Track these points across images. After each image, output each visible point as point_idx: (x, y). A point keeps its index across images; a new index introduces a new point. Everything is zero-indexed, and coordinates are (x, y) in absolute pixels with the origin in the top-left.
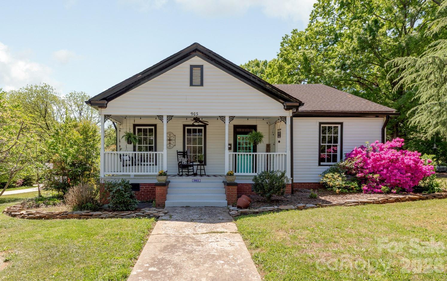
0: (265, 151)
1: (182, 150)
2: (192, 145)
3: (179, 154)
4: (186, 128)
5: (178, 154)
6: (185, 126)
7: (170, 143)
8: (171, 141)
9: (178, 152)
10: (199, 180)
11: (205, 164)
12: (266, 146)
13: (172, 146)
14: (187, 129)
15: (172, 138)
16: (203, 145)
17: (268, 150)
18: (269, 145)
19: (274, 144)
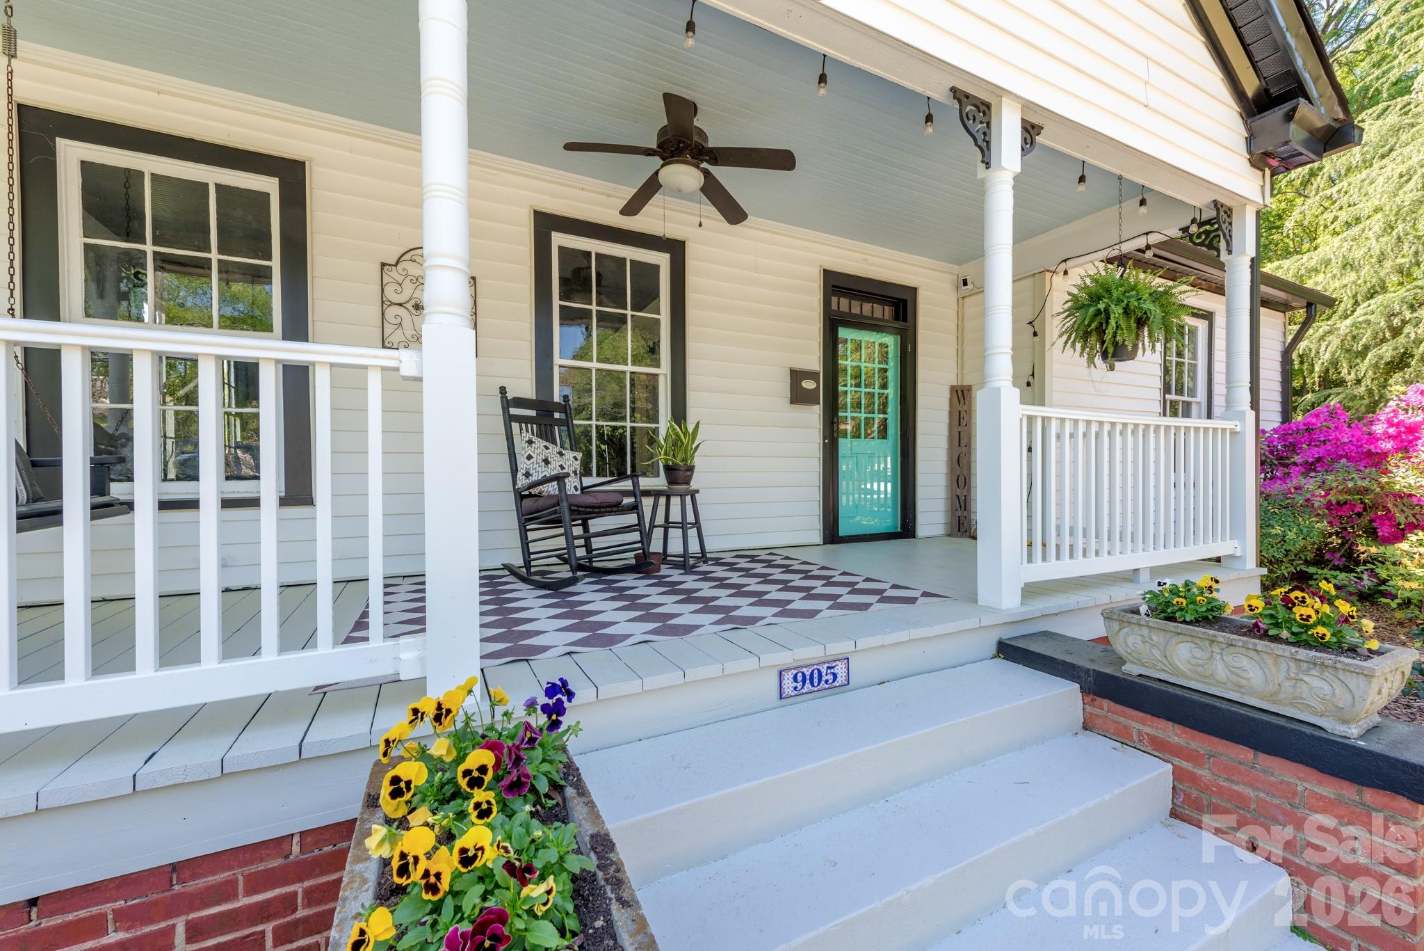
4: (559, 240)
5: (509, 419)
10: (840, 669)
12: (947, 393)
17: (962, 416)
18: (965, 392)
19: (1029, 384)
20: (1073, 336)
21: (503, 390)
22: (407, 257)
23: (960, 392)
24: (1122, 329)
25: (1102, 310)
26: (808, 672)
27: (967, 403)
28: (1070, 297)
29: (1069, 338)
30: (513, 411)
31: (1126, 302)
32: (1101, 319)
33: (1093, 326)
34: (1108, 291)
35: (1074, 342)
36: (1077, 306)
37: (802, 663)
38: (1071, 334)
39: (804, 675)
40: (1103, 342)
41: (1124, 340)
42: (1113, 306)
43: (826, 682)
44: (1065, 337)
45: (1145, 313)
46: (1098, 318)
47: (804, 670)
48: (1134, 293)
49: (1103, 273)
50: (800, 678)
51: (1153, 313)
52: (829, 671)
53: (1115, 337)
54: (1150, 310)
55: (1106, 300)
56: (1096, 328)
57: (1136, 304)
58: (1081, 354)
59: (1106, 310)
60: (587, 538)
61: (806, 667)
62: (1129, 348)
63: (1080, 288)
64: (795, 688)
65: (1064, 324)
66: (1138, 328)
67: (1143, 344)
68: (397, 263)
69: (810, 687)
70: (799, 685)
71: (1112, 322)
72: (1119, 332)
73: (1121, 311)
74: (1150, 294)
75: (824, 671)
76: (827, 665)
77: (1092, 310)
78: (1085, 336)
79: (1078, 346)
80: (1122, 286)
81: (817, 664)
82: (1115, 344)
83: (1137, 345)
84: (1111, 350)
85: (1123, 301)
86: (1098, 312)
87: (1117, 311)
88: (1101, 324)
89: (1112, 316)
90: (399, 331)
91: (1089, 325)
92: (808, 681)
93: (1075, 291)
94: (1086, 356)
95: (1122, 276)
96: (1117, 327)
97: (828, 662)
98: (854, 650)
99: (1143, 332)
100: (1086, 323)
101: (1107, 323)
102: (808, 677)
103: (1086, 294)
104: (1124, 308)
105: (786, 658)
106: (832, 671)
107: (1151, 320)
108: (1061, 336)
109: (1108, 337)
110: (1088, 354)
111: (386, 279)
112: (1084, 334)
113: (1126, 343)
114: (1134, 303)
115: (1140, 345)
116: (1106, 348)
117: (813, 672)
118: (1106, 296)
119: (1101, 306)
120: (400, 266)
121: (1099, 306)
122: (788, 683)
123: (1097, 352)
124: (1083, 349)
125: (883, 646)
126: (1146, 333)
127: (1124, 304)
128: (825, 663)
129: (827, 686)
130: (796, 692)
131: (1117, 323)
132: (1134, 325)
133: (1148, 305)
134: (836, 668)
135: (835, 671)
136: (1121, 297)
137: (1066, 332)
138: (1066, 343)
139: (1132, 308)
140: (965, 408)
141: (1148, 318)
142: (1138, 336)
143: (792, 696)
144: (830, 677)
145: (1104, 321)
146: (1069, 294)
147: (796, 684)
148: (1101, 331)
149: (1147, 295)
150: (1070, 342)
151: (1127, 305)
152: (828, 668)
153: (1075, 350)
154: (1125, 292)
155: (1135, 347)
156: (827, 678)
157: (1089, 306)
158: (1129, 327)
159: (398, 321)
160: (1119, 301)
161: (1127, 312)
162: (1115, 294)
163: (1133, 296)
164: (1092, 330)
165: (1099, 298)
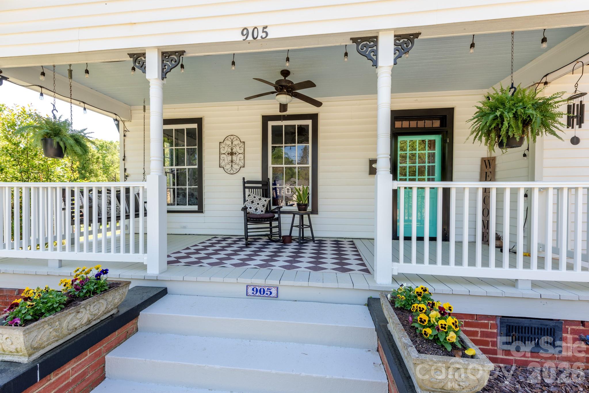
0: (478, 176)
1: (259, 177)
2: (284, 166)
3: (249, 188)
4: (271, 124)
5: (245, 188)
6: (266, 119)
7: (232, 162)
8: (234, 157)
9: (244, 183)
11: (315, 211)
12: (479, 162)
13: (236, 167)
14: (273, 127)
15: (238, 148)
16: (310, 165)
17: (488, 175)
18: (491, 161)
19: (525, 155)
20: (480, 133)
21: (244, 179)
22: (226, 139)
23: (487, 161)
24: (512, 128)
25: (498, 115)
26: (259, 289)
27: (492, 167)
28: (478, 110)
29: (477, 134)
30: (246, 185)
31: (515, 110)
32: (498, 121)
33: (493, 126)
34: (503, 104)
35: (481, 137)
36: (482, 115)
37: (257, 285)
38: (479, 132)
39: (257, 289)
40: (499, 136)
41: (514, 135)
42: (506, 113)
43: (267, 294)
44: (475, 134)
45: (529, 116)
46: (496, 122)
47: (257, 287)
48: (521, 104)
49: (500, 94)
50: (255, 290)
51: (535, 116)
52: (268, 290)
53: (507, 133)
54: (533, 114)
55: (501, 110)
56: (495, 127)
57: (522, 111)
58: (486, 144)
59: (502, 117)
60: (271, 228)
61: (258, 286)
62: (518, 140)
63: (484, 103)
64: (253, 293)
65: (474, 126)
66: (523, 127)
67: (528, 137)
68: (224, 141)
69: (260, 294)
70: (255, 293)
71: (506, 124)
72: (510, 130)
73: (511, 116)
74: (533, 105)
75: (266, 290)
76: (267, 288)
77: (491, 117)
78: (488, 134)
79: (484, 139)
80: (513, 100)
81: (263, 286)
82: (508, 137)
83: (523, 137)
84: (505, 141)
85: (513, 110)
86: (496, 118)
87: (509, 116)
88: (498, 125)
89: (505, 119)
90: (224, 162)
91: (490, 126)
92: (258, 292)
93: (481, 105)
94: (488, 145)
95: (513, 94)
96: (509, 126)
97: (268, 287)
98: (279, 284)
99: (527, 129)
100: (488, 124)
101: (502, 124)
102: (259, 290)
103: (489, 107)
104: (514, 114)
105: (249, 281)
106: (270, 290)
107: (534, 120)
108: (472, 133)
109: (503, 132)
110: (490, 144)
111: (221, 147)
112: (487, 131)
113: (516, 136)
114: (520, 111)
115: (526, 137)
116: (502, 140)
117: (261, 289)
118: (502, 107)
119: (498, 113)
120: (224, 142)
121: (496, 113)
122: (250, 291)
123: (496, 142)
124: (487, 141)
125: (293, 286)
126: (530, 130)
127: (514, 112)
128: (266, 287)
129: (267, 296)
130: (253, 295)
131: (509, 124)
132: (521, 125)
133: (530, 111)
134: (271, 290)
135: (271, 291)
136: (512, 107)
137: (475, 130)
138: (476, 137)
139: (519, 113)
140: (490, 170)
141: (531, 120)
142: (523, 132)
143: (251, 296)
144: (269, 293)
145: (500, 123)
146: (477, 107)
147: (253, 292)
148: (498, 129)
149: (530, 105)
150: (478, 137)
151: (516, 112)
152: (268, 289)
153: (481, 141)
154: (515, 104)
155: (522, 139)
156: (267, 292)
157: (489, 114)
158: (517, 127)
159: (223, 159)
160: (510, 110)
161: (516, 116)
162: (508, 105)
163: (520, 106)
164: (492, 129)
165: (497, 108)
